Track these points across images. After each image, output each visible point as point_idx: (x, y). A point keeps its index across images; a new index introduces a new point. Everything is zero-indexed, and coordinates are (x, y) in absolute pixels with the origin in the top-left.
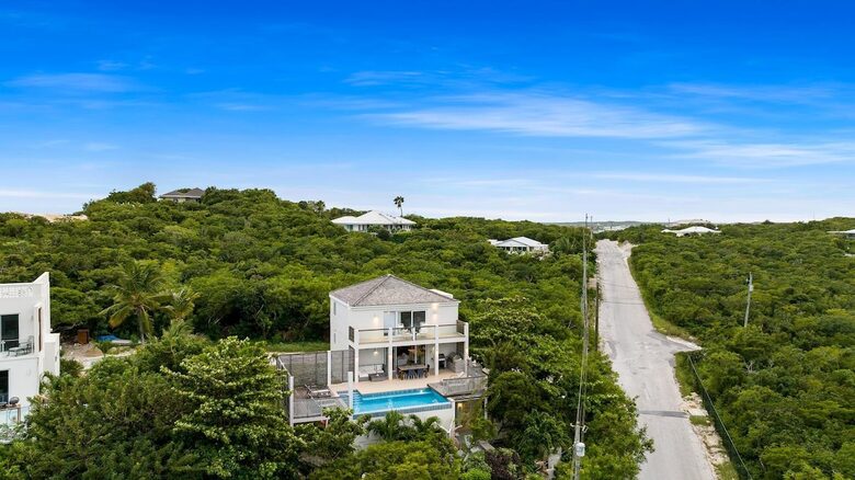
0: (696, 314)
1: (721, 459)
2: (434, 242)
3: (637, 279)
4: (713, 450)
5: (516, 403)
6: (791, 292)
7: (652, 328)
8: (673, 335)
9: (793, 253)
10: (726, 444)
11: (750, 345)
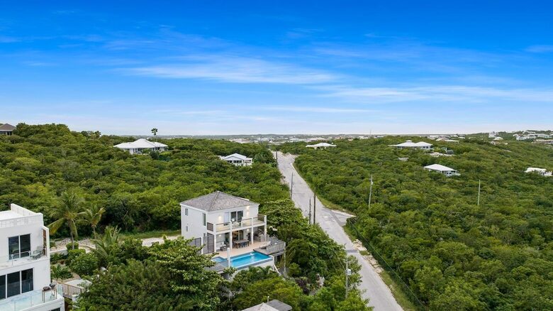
0: (345, 197)
1: (380, 270)
2: (190, 160)
3: (304, 177)
4: (375, 266)
5: (304, 254)
6: (383, 182)
7: (322, 206)
8: (334, 209)
9: (377, 160)
10: (381, 263)
11: (377, 213)
